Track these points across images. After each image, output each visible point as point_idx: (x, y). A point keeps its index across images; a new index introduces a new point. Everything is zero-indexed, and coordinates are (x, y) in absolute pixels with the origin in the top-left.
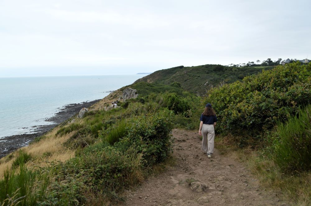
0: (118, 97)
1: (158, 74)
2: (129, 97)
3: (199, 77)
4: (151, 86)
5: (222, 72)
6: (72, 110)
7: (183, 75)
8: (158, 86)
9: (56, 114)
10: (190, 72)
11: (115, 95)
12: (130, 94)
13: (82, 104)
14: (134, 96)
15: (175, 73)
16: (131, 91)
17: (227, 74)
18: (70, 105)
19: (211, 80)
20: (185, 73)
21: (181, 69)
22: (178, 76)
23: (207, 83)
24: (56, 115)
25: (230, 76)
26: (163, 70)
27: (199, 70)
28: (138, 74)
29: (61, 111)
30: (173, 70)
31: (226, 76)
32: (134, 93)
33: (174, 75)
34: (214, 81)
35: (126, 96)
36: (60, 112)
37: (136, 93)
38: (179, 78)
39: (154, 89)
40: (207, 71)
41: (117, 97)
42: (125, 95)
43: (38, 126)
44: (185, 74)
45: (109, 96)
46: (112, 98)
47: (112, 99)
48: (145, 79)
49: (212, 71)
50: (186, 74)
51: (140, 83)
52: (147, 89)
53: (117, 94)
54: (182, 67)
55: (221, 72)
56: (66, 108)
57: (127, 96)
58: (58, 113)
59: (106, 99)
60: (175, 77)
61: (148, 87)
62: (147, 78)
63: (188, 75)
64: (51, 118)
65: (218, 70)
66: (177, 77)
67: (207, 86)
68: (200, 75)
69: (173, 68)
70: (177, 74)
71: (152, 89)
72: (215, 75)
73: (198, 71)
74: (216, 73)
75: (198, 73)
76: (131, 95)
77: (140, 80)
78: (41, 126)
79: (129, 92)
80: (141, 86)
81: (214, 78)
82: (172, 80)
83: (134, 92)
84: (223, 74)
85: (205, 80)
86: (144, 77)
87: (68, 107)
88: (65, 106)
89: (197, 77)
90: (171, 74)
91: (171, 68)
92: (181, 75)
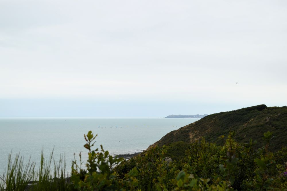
1: (212, 121)
7: (262, 126)
10: (277, 120)
15: (248, 120)
20: (267, 121)
21: (261, 112)
22: (252, 127)
26: (222, 113)
28: (169, 117)
30: (243, 115)
33: (246, 124)
44: (267, 123)
48: (184, 132)
50: (270, 123)
51: (177, 145)
54: (263, 107)
62: (189, 131)
63: (273, 126)
66: (250, 130)
69: (243, 109)
70: (251, 123)
77: (175, 134)
80: (178, 150)
86: (182, 128)
90: (239, 123)
91: (239, 110)
92: (259, 126)
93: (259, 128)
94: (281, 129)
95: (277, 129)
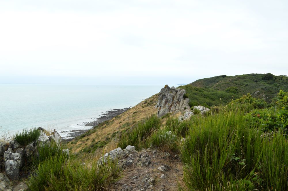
0: (154, 103)
1: (200, 82)
2: (171, 103)
3: (247, 85)
4: (200, 91)
5: (272, 80)
6: (114, 116)
7: (228, 83)
8: (209, 91)
9: (98, 118)
10: (236, 80)
11: (150, 101)
12: (173, 97)
13: (125, 109)
14: (182, 101)
15: (218, 81)
16: (174, 92)
17: (279, 83)
18: (113, 111)
19: (263, 89)
21: (224, 78)
22: (222, 84)
23: (258, 91)
24: (97, 120)
25: (282, 85)
26: (205, 79)
27: (246, 78)
29: (104, 116)
30: (215, 79)
31: (278, 85)
32: (182, 97)
33: (218, 83)
34: (265, 89)
35: (164, 101)
36: (102, 117)
37: (185, 97)
38: (224, 86)
39: (205, 95)
40: (255, 80)
41: (152, 103)
42: (162, 99)
43: (77, 130)
44: (230, 82)
45: (143, 103)
46: (146, 104)
47: (145, 106)
49: (260, 80)
50: (232, 82)
52: (196, 94)
53: (154, 99)
55: (270, 81)
56: (109, 113)
57: (167, 102)
58: (100, 118)
59: (138, 106)
60: (219, 85)
61: (197, 91)
63: (234, 83)
64: (92, 122)
65: (267, 78)
66: (222, 86)
67: (258, 95)
68: (248, 83)
69: (215, 77)
70: (221, 82)
71: (201, 94)
72: (265, 83)
73: (245, 80)
74: (266, 82)
75: (245, 81)
76: (175, 100)
78: (80, 130)
79: (172, 94)
81: (265, 87)
82: (216, 88)
83: (181, 94)
84: (274, 83)
85: (255, 88)
87: (111, 112)
88: (109, 111)
89: (245, 86)
90: (213, 83)
91: (213, 77)
92: (226, 83)
93: (227, 84)
94: (239, 85)
95: (237, 85)
